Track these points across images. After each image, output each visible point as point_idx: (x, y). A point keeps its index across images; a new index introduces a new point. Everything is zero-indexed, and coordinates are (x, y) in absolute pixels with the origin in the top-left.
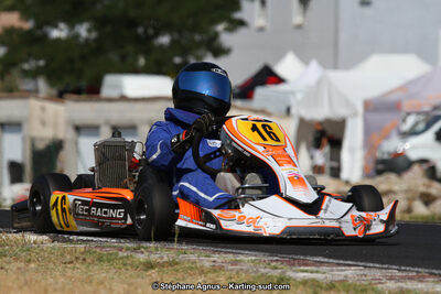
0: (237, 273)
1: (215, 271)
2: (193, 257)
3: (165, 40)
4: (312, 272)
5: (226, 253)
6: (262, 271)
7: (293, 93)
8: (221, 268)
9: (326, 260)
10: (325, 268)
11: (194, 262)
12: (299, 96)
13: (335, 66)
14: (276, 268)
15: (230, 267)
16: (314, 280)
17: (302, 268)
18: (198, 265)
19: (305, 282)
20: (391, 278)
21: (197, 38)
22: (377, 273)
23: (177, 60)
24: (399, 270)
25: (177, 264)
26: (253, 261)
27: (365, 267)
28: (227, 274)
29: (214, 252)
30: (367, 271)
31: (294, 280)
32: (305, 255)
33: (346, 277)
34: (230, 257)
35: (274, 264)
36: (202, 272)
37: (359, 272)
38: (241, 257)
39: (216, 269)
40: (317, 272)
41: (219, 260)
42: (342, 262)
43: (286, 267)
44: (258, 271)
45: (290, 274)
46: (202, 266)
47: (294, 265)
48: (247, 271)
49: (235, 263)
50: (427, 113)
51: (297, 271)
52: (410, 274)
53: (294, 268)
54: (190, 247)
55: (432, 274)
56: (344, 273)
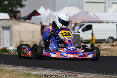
0: (18, 72)
1: (12, 72)
2: (7, 68)
3: (6, 2)
4: (37, 72)
5: (16, 67)
6: (25, 72)
7: (42, 18)
8: (14, 71)
9: (41, 69)
10: (41, 71)
11: (7, 70)
12: (44, 19)
13: (55, 11)
14: (28, 71)
15: (16, 71)
16: (37, 74)
17: (35, 71)
18: (8, 70)
19: (35, 75)
20: (57, 74)
21: (16, 2)
22: (54, 72)
23: (10, 8)
24: (60, 71)
25: (2, 70)
26: (22, 69)
27: (51, 70)
28: (15, 72)
29: (13, 67)
30: (51, 72)
31: (32, 74)
32: (36, 67)
33: (46, 73)
34: (17, 68)
35: (28, 70)
36: (9, 72)
37: (49, 72)
38: (19, 68)
39: (13, 71)
40: (39, 72)
41: (13, 69)
42: (45, 69)
43: (31, 71)
44: (23, 72)
45: (32, 72)
46: (9, 71)
47: (33, 70)
48: (20, 72)
49: (17, 70)
50: (80, 24)
51: (33, 72)
52: (62, 72)
53: (33, 71)
54: (6, 65)
55: (68, 72)
56: (45, 72)
